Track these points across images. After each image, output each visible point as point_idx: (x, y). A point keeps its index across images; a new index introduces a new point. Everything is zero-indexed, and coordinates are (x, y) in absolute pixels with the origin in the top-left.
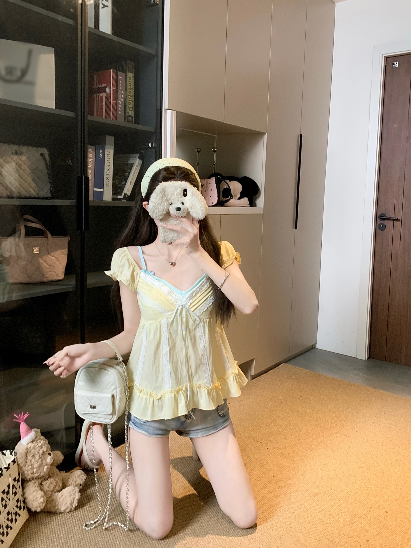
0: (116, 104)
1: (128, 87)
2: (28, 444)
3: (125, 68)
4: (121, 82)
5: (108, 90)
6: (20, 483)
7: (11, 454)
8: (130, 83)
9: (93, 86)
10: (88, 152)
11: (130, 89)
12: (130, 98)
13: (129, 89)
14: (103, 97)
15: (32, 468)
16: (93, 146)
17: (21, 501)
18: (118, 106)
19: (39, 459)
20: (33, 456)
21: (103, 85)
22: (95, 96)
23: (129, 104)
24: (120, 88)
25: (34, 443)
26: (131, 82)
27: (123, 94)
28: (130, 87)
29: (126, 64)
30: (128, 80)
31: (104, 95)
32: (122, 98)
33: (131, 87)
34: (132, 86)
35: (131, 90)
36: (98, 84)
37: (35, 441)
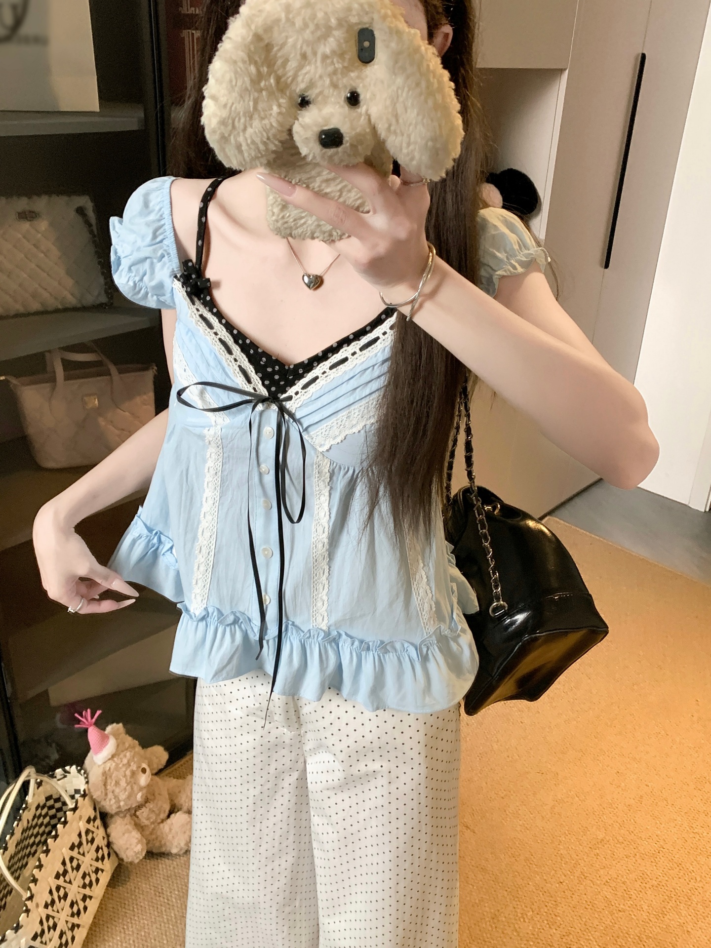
2: (105, 763)
6: (98, 822)
7: (79, 771)
15: (118, 801)
17: (104, 847)
19: (127, 786)
20: (117, 783)
22: (185, 34)
25: (115, 759)
37: (117, 757)
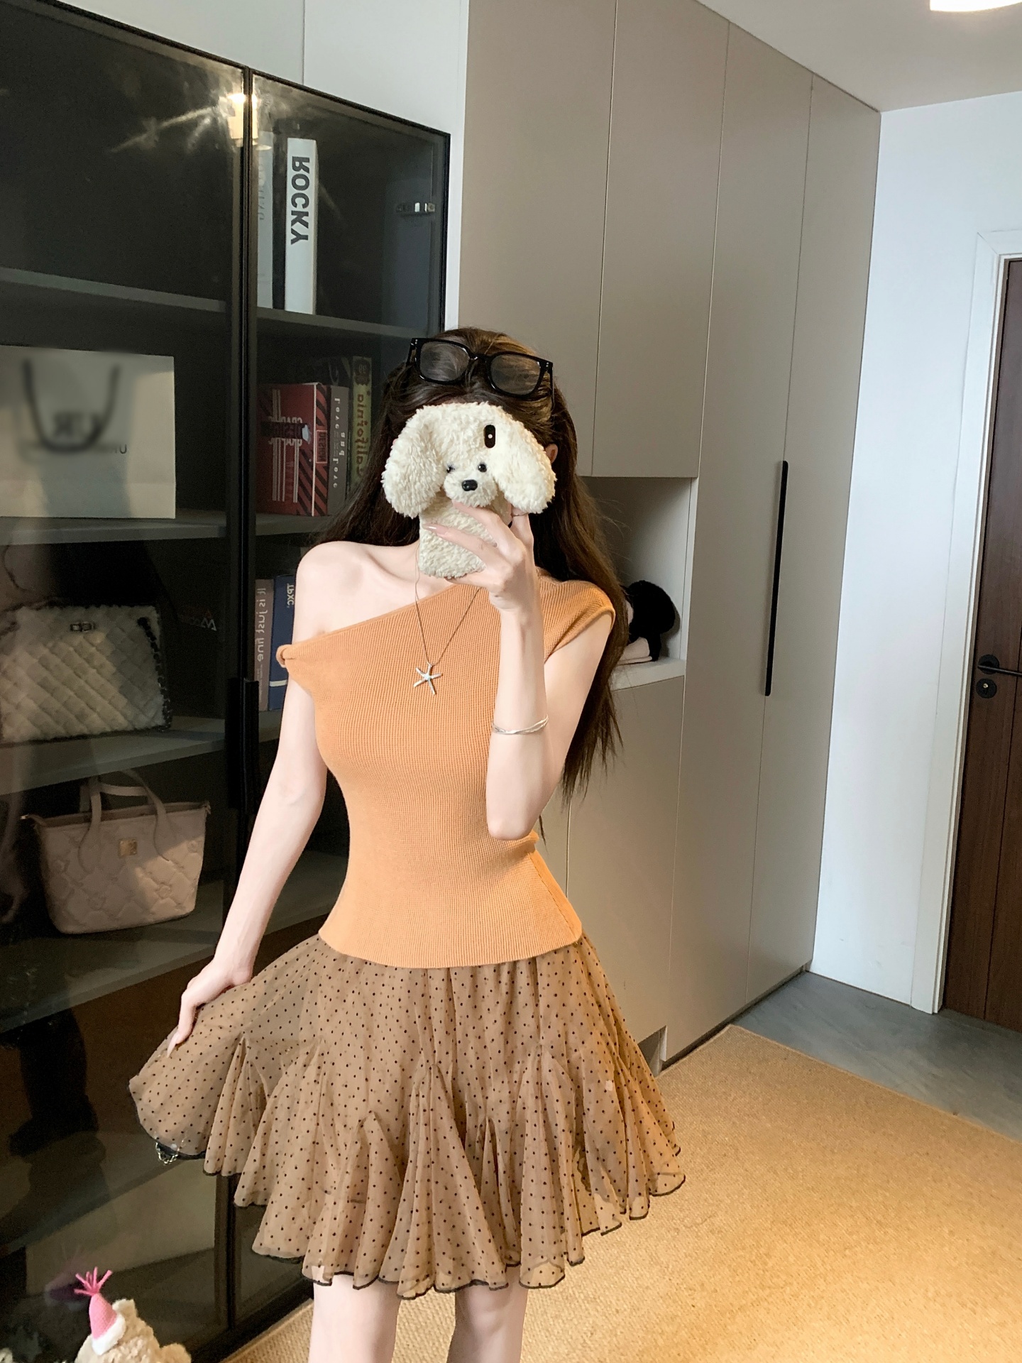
0: (327, 468)
1: (357, 420)
2: (108, 1351)
3: (349, 373)
4: (338, 410)
5: (305, 431)
8: (361, 409)
9: (270, 417)
10: (256, 597)
11: (362, 425)
12: (362, 447)
13: (358, 425)
14: (293, 447)
16: (268, 581)
18: (330, 470)
21: (295, 420)
22: (275, 442)
23: (360, 459)
24: (337, 425)
25: (122, 1348)
26: (362, 406)
27: (343, 439)
28: (361, 419)
29: (350, 363)
30: (356, 402)
31: (297, 443)
32: (341, 448)
33: (364, 419)
34: (367, 416)
35: (364, 426)
36: (282, 415)
37: (124, 1344)
